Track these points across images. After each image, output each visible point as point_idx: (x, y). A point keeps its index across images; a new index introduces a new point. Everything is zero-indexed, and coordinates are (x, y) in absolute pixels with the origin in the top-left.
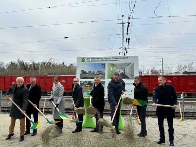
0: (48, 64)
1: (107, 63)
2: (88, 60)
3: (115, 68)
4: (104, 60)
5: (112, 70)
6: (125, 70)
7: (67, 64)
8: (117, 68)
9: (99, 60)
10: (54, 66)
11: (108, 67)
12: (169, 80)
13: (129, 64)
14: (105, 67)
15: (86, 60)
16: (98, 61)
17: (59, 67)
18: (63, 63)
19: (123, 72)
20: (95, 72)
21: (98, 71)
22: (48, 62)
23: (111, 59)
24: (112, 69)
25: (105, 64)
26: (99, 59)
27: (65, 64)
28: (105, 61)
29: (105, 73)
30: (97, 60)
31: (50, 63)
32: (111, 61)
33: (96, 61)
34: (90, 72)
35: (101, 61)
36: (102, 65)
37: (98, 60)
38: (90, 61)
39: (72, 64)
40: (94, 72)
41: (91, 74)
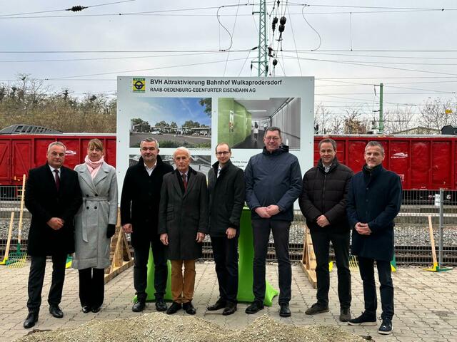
0: (13, 94)
1: (216, 98)
2: (155, 86)
3: (242, 115)
4: (206, 86)
5: (232, 121)
6: (271, 121)
7: (80, 97)
8: (248, 114)
9: (193, 86)
10: (34, 100)
11: (219, 111)
12: (402, 151)
13: (286, 101)
14: (209, 110)
15: (147, 85)
16: (186, 90)
17: (50, 103)
18: (66, 94)
19: (265, 125)
20: (179, 126)
21: (189, 124)
22: (14, 89)
23: (231, 86)
24: (232, 117)
25: (209, 101)
26: (190, 83)
27: (72, 96)
28: (211, 90)
29: (209, 131)
30: (184, 86)
31: (22, 93)
32: (229, 90)
33: (180, 90)
34: (163, 124)
35: (198, 90)
36: (200, 105)
37: (187, 86)
38: (160, 90)
39: (94, 98)
40: (174, 125)
41: (167, 132)
